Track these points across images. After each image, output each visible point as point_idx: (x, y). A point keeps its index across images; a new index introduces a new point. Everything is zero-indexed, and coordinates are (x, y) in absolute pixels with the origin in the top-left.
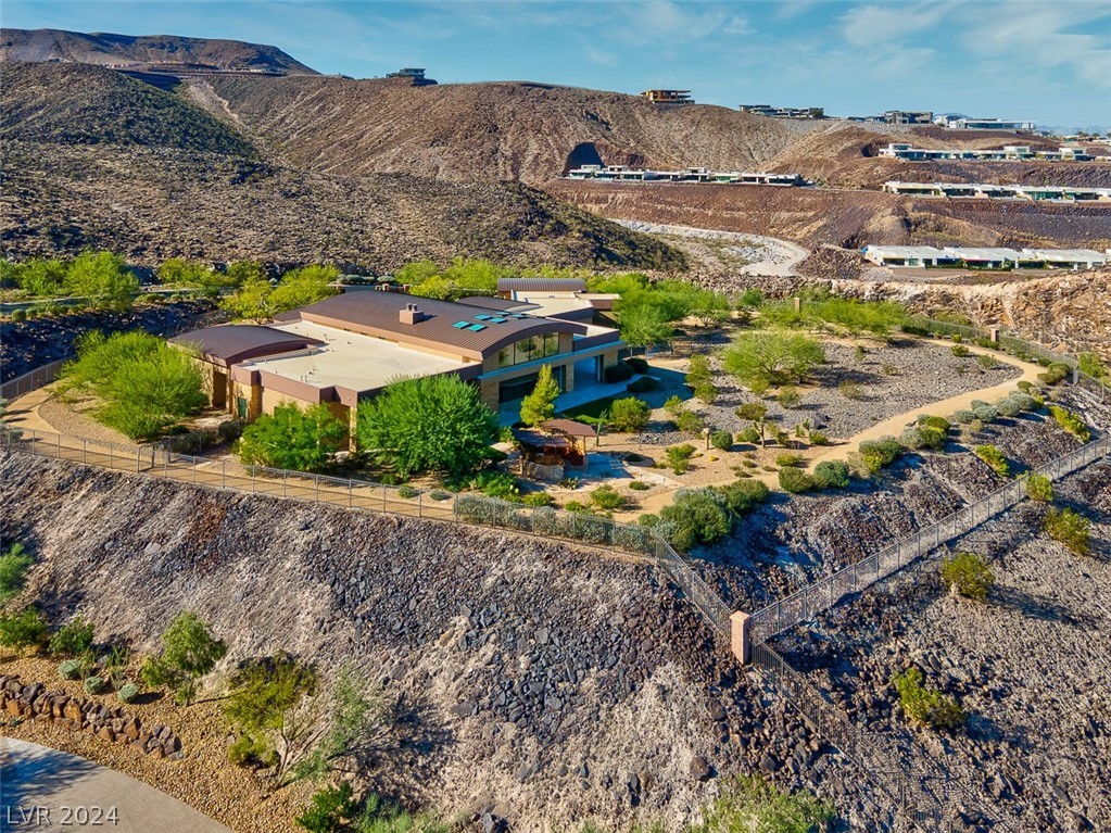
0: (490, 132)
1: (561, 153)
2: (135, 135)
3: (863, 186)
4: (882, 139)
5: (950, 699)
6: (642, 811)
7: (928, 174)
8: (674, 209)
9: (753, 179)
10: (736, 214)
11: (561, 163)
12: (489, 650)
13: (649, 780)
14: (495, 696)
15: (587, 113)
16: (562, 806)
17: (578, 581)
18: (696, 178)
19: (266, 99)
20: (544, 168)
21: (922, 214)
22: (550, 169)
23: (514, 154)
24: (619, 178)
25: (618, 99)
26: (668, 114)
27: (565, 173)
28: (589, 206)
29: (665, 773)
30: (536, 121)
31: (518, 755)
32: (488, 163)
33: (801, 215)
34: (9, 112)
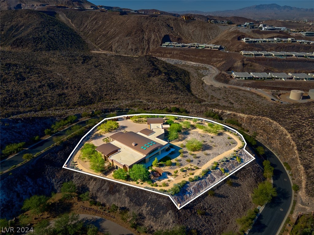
0: (142, 32)
1: (160, 38)
2: (50, 36)
3: (236, 51)
4: (243, 34)
5: (204, 211)
6: (167, 226)
7: (253, 47)
8: (188, 56)
9: (209, 47)
10: (203, 58)
11: (160, 41)
12: (149, 208)
13: (167, 223)
14: (150, 213)
15: (167, 25)
16: (158, 225)
17: (160, 199)
18: (194, 46)
19: (81, 19)
20: (156, 43)
21: (248, 62)
22: (157, 44)
23: (148, 39)
24: (175, 47)
25: (175, 19)
26: (188, 24)
27: (161, 45)
28: (167, 55)
29: (169, 222)
30: (153, 28)
31: (153, 220)
32: (141, 42)
33: (219, 59)
34: (15, 27)
